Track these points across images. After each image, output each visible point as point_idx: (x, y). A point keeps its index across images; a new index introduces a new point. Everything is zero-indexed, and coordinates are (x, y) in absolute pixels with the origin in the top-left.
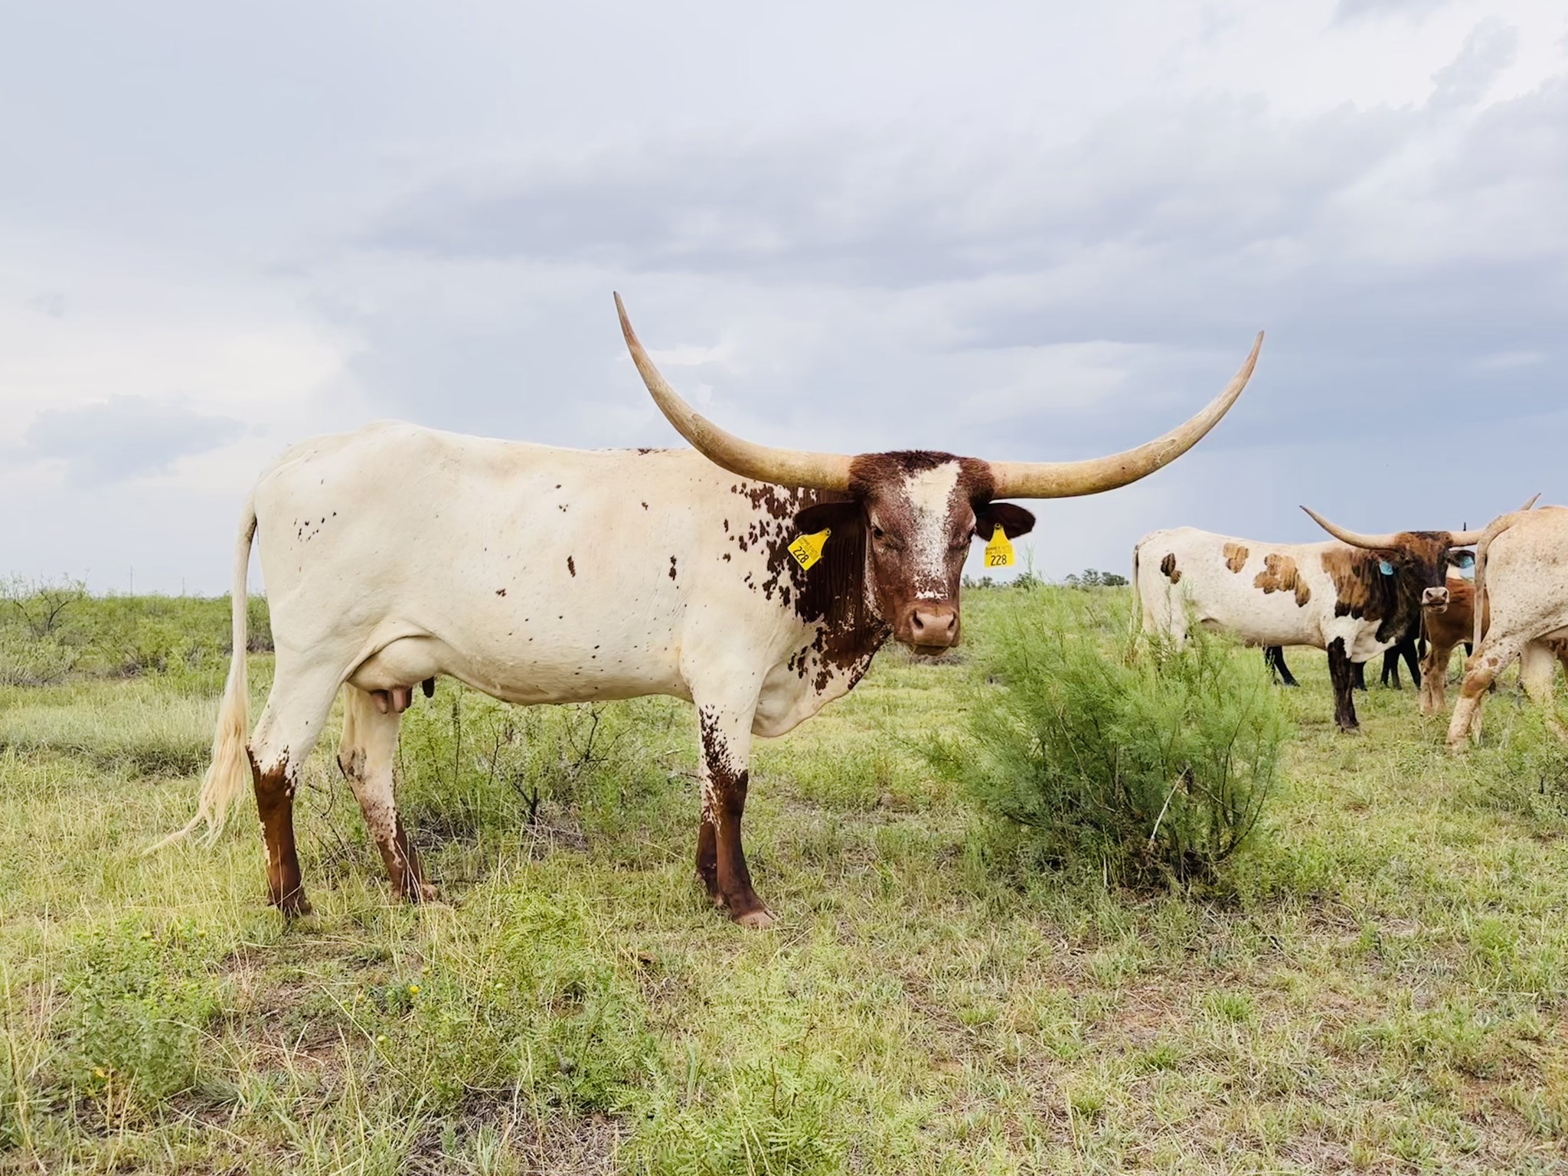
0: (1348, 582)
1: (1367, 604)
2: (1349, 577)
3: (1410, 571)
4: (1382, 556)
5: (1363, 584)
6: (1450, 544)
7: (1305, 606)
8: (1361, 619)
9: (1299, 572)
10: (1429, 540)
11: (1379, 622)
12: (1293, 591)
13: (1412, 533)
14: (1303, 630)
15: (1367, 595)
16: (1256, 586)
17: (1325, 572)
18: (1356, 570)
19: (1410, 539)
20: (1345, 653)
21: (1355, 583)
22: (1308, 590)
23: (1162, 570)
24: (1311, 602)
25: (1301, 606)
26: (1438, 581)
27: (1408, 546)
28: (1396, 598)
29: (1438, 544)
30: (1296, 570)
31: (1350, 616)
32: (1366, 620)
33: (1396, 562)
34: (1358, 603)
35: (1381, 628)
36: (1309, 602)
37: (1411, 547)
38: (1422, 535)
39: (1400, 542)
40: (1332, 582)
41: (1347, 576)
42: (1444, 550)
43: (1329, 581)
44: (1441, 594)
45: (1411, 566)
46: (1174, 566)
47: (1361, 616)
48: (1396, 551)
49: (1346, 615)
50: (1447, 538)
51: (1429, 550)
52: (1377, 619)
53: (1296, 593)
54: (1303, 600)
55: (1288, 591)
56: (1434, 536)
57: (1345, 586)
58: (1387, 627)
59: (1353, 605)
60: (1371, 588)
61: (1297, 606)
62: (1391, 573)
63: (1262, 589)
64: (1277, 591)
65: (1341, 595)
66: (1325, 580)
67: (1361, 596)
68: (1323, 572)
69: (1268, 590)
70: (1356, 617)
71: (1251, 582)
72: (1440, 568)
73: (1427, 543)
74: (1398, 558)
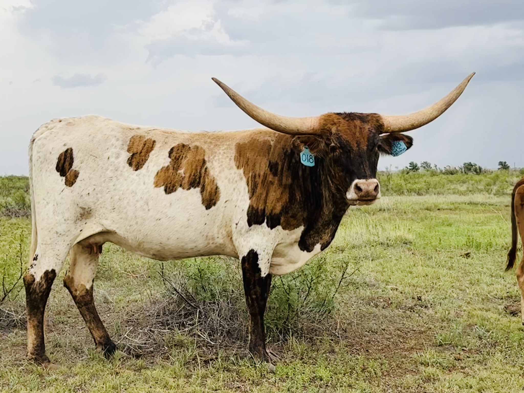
0: (263, 182)
1: (285, 210)
2: (265, 176)
3: (336, 161)
4: (304, 143)
5: (280, 184)
6: (380, 128)
7: (213, 208)
8: (279, 227)
9: (208, 165)
10: (358, 122)
11: (302, 228)
12: (198, 189)
13: (339, 114)
14: (213, 239)
15: (286, 197)
16: (157, 185)
17: (238, 168)
18: (273, 167)
19: (336, 121)
20: (259, 270)
21: (272, 183)
22: (217, 188)
23: (58, 169)
24: (220, 203)
25: (208, 207)
26: (368, 172)
27: (334, 130)
28: (321, 195)
29: (367, 127)
30: (204, 162)
31: (265, 224)
32: (284, 228)
33: (320, 151)
34: (274, 208)
35: (304, 235)
36: (218, 203)
37: (337, 130)
38: (350, 117)
39: (326, 125)
40: (245, 180)
41: (262, 173)
42: (374, 136)
43: (241, 179)
44: (372, 187)
45: (337, 153)
46: (71, 164)
47: (279, 224)
48: (320, 136)
49: (260, 223)
50: (378, 121)
51: (358, 134)
52: (298, 226)
53: (202, 192)
54: (211, 200)
55: (192, 189)
56: (363, 118)
57: (259, 186)
58: (312, 232)
59: (267, 212)
60: (291, 189)
61: (204, 208)
62: (313, 165)
63: (163, 188)
64: (180, 190)
65: (254, 198)
66: (237, 178)
67: (278, 200)
68: (235, 167)
69: (169, 190)
70: (272, 226)
71: (151, 179)
72: (369, 157)
73: (355, 127)
74: (322, 145)
